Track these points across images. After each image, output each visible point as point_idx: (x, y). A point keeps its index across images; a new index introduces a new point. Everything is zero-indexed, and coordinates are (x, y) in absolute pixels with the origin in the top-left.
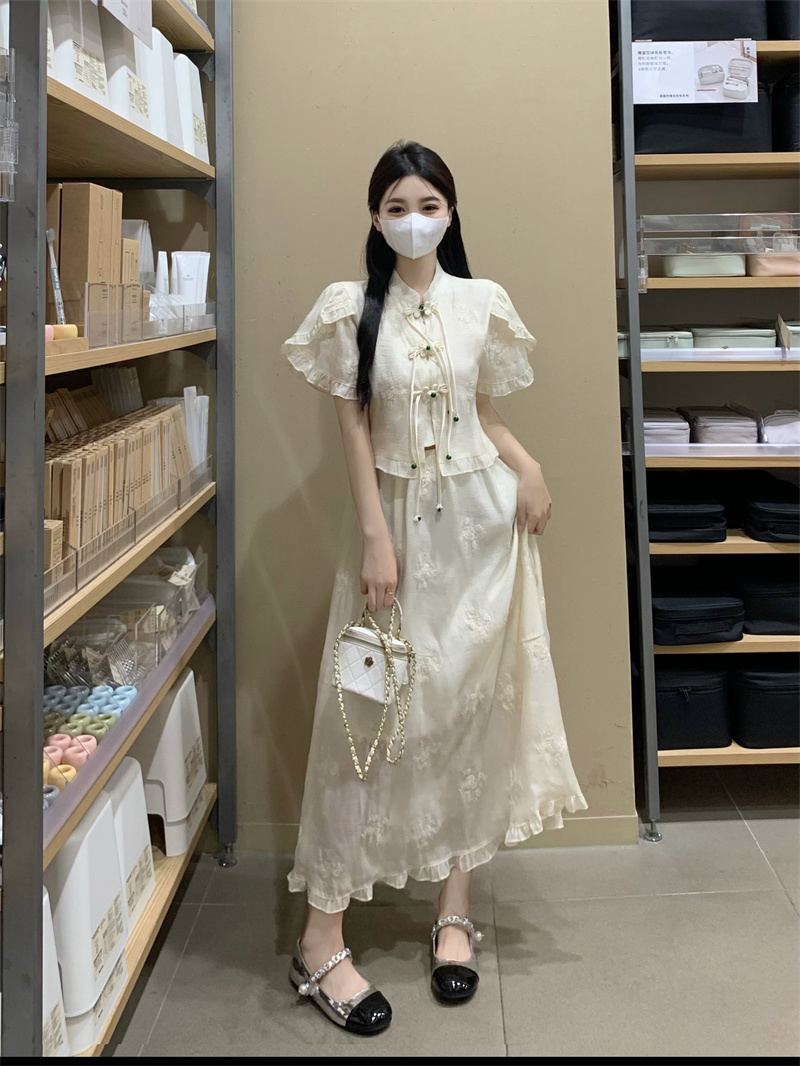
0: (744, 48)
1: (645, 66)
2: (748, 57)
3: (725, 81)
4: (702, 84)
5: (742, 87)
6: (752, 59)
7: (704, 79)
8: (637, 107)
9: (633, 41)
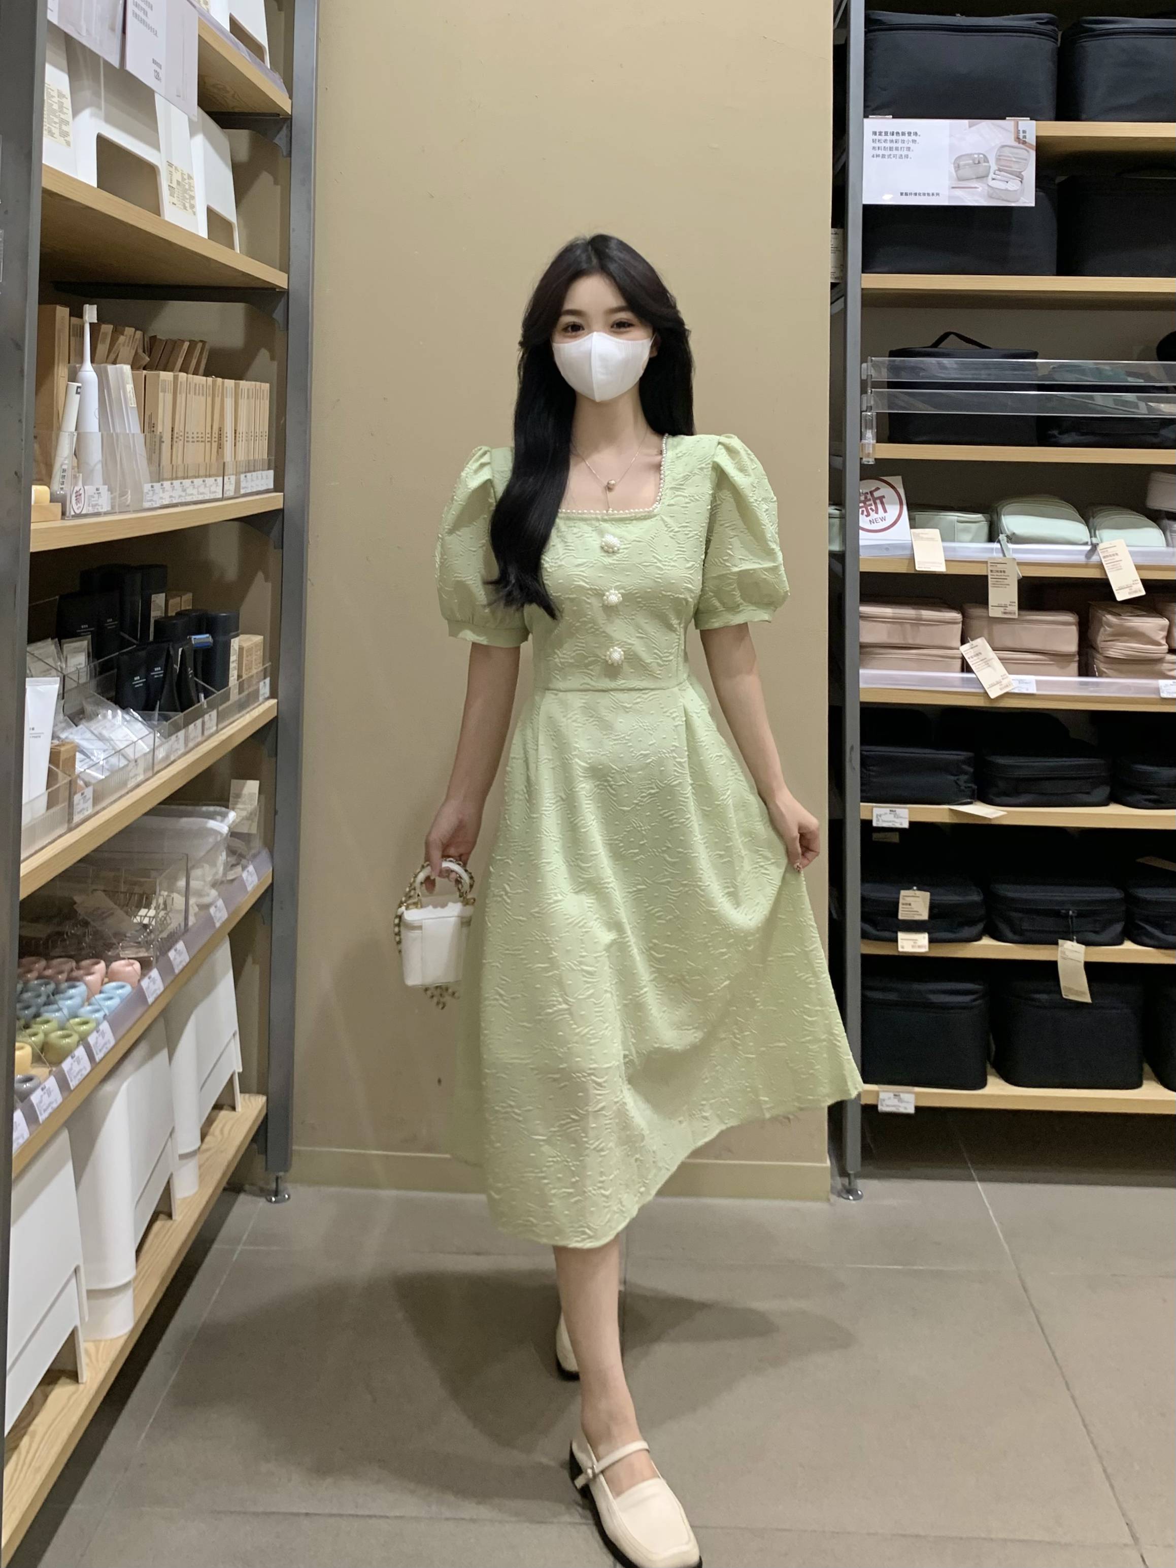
0: (1018, 132)
1: (880, 152)
2: (1024, 143)
3: (991, 175)
4: (960, 179)
5: (1013, 185)
6: (1030, 146)
7: (960, 172)
8: (867, 209)
9: (866, 116)
